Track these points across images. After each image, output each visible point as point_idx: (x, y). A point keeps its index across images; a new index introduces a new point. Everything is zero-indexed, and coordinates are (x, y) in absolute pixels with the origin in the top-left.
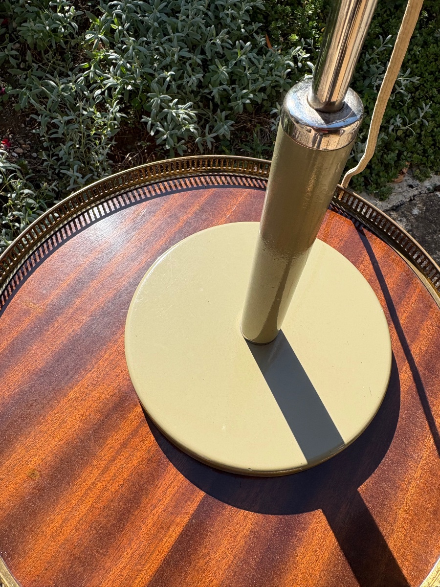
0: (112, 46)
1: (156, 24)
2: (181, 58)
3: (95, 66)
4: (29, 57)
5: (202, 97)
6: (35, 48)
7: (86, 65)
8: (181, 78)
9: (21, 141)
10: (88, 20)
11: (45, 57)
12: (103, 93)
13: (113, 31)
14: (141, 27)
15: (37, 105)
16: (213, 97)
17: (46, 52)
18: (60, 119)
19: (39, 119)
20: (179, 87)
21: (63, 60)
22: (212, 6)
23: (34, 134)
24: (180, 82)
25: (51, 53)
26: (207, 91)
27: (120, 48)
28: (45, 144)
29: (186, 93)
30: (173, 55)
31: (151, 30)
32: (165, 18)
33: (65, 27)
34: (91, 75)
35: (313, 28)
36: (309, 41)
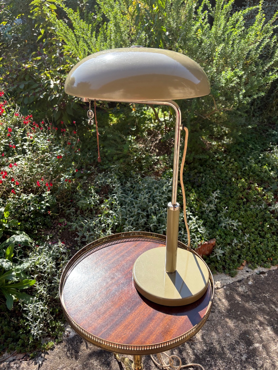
0: (111, 209)
1: (129, 202)
2: (139, 214)
3: (104, 216)
4: (79, 212)
5: (146, 228)
6: (81, 210)
7: (100, 215)
8: (138, 221)
9: (69, 243)
10: (103, 200)
11: (84, 212)
12: (105, 226)
13: (112, 204)
14: (124, 203)
15: (79, 229)
16: (150, 228)
17: (86, 211)
18: (87, 234)
19: (79, 234)
20: (137, 224)
21: (92, 214)
22: (152, 196)
23: (75, 240)
24: (137, 222)
25: (87, 211)
26: (148, 226)
27: (114, 210)
28: (79, 244)
29: (139, 227)
30: (135, 212)
31: (127, 204)
32: (133, 199)
33: (94, 203)
34: (102, 219)
35: (194, 204)
36: (192, 208)
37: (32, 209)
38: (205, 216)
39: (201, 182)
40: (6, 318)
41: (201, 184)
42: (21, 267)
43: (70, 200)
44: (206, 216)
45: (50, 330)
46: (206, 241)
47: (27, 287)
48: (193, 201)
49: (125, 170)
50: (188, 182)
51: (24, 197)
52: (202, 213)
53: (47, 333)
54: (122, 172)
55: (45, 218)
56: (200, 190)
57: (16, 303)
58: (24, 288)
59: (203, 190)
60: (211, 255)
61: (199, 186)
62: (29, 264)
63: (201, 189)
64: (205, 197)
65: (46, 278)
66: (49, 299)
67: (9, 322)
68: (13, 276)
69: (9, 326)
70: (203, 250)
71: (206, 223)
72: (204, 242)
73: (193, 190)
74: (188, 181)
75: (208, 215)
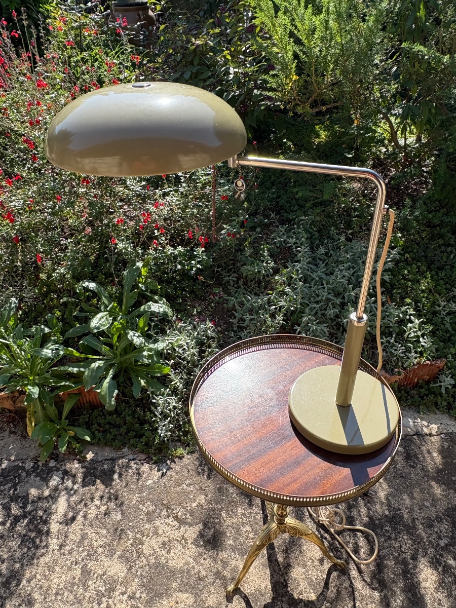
0: (289, 285)
1: (317, 279)
2: (328, 300)
3: (276, 294)
4: (241, 282)
5: (337, 323)
6: (246, 278)
7: (271, 292)
8: (325, 309)
9: (222, 324)
10: (279, 269)
11: (249, 284)
12: (276, 309)
13: (292, 278)
14: (309, 279)
15: (237, 307)
16: (343, 324)
17: (251, 281)
18: (248, 317)
19: (236, 314)
20: (323, 315)
21: (259, 287)
22: (355, 275)
23: (230, 322)
24: (324, 312)
25: (253, 282)
26: (339, 320)
27: (293, 287)
28: (234, 329)
29: (326, 319)
30: (323, 296)
31: (314, 281)
32: (324, 276)
33: (265, 271)
34: (272, 298)
35: (424, 297)
36: (419, 304)
37: (179, 267)
38: (436, 320)
39: (446, 262)
40: (130, 406)
41: (445, 265)
42: (155, 347)
43: (232, 262)
44: (440, 320)
45: (181, 434)
46: (429, 360)
47: (159, 375)
48: (423, 291)
49: (323, 225)
50: (423, 258)
51: (170, 250)
52: (435, 313)
53: (177, 436)
54: (315, 229)
55: (194, 283)
56: (440, 275)
57: (144, 390)
58: (156, 375)
59: (446, 275)
60: (432, 382)
61: (440, 269)
62: (165, 345)
63: (442, 274)
64: (446, 289)
65: (185, 367)
66: (185, 394)
67: (134, 412)
68: (144, 356)
69: (133, 417)
70: (421, 373)
71: (437, 332)
72: (425, 361)
73: (428, 273)
74: (423, 256)
75: (443, 319)
